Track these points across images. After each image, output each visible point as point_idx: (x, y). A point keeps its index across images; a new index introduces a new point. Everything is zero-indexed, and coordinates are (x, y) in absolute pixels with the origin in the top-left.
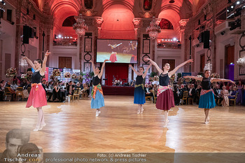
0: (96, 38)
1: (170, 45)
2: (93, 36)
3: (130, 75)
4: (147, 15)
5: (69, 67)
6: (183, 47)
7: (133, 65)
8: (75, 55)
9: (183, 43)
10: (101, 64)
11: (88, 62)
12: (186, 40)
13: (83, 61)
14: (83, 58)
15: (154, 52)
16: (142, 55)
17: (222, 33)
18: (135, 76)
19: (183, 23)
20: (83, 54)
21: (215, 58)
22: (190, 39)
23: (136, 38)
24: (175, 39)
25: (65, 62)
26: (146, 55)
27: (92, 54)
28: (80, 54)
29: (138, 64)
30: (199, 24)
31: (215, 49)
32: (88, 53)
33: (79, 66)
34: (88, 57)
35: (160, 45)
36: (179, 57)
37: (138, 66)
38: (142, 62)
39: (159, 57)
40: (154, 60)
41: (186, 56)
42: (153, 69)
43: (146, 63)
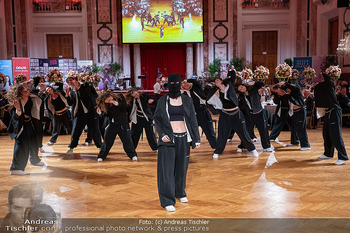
3: (190, 66)
5: (69, 55)
6: (293, 6)
7: (194, 45)
8: (79, 30)
10: (132, 46)
11: (105, 43)
13: (96, 42)
14: (94, 35)
15: (235, 17)
16: (213, 25)
20: (95, 27)
25: (60, 45)
26: (221, 23)
27: (114, 27)
28: (90, 28)
29: (206, 42)
32: (104, 25)
33: (87, 52)
34: (105, 33)
35: (247, 4)
36: (286, 26)
37: (206, 49)
38: (212, 40)
39: (246, 27)
40: (235, 33)
41: (299, 23)
42: (234, 51)
43: (221, 41)
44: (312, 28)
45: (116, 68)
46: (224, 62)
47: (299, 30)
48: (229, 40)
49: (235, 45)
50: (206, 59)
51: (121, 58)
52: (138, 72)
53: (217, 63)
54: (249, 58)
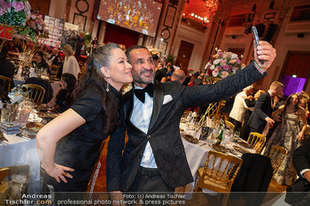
1: (194, 24)
6: (208, 32)
10: (101, 22)
11: (81, 13)
12: (213, 24)
13: (73, 10)
14: (73, 4)
15: (176, 27)
16: (162, 27)
24: (205, 19)
26: (167, 28)
27: (91, 3)
29: (155, 38)
34: (82, 5)
35: (184, 20)
36: (200, 43)
37: (153, 43)
39: (179, 36)
40: (174, 37)
41: (208, 43)
42: (171, 50)
43: (164, 40)
46: (163, 55)
48: (169, 41)
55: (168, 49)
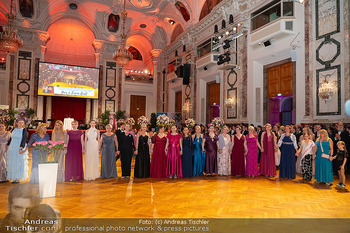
0: (38, 61)
1: (140, 79)
2: (33, 58)
3: (88, 114)
4: (112, 37)
6: (154, 82)
7: (92, 100)
9: (155, 77)
10: (45, 97)
11: (23, 94)
12: (159, 73)
13: (15, 92)
14: (14, 87)
15: (120, 85)
16: (105, 89)
17: (205, 69)
18: (96, 115)
19: (156, 53)
20: (16, 82)
21: (195, 97)
22: (164, 72)
23: (97, 66)
24: (146, 72)
26: (111, 88)
27: (31, 83)
28: (11, 83)
29: (100, 99)
30: (176, 55)
31: (195, 85)
32: (24, 81)
34: (23, 87)
35: (128, 77)
37: (100, 103)
38: (105, 98)
39: (126, 91)
40: (120, 95)
41: (158, 93)
42: (119, 106)
43: (110, 99)
44: (166, 96)
45: (31, 113)
46: (112, 113)
47: (158, 96)
48: (116, 98)
49: (119, 102)
50: (100, 110)
51: (36, 105)
52: (49, 116)
53: (107, 113)
54: (128, 112)
55: (116, 106)
